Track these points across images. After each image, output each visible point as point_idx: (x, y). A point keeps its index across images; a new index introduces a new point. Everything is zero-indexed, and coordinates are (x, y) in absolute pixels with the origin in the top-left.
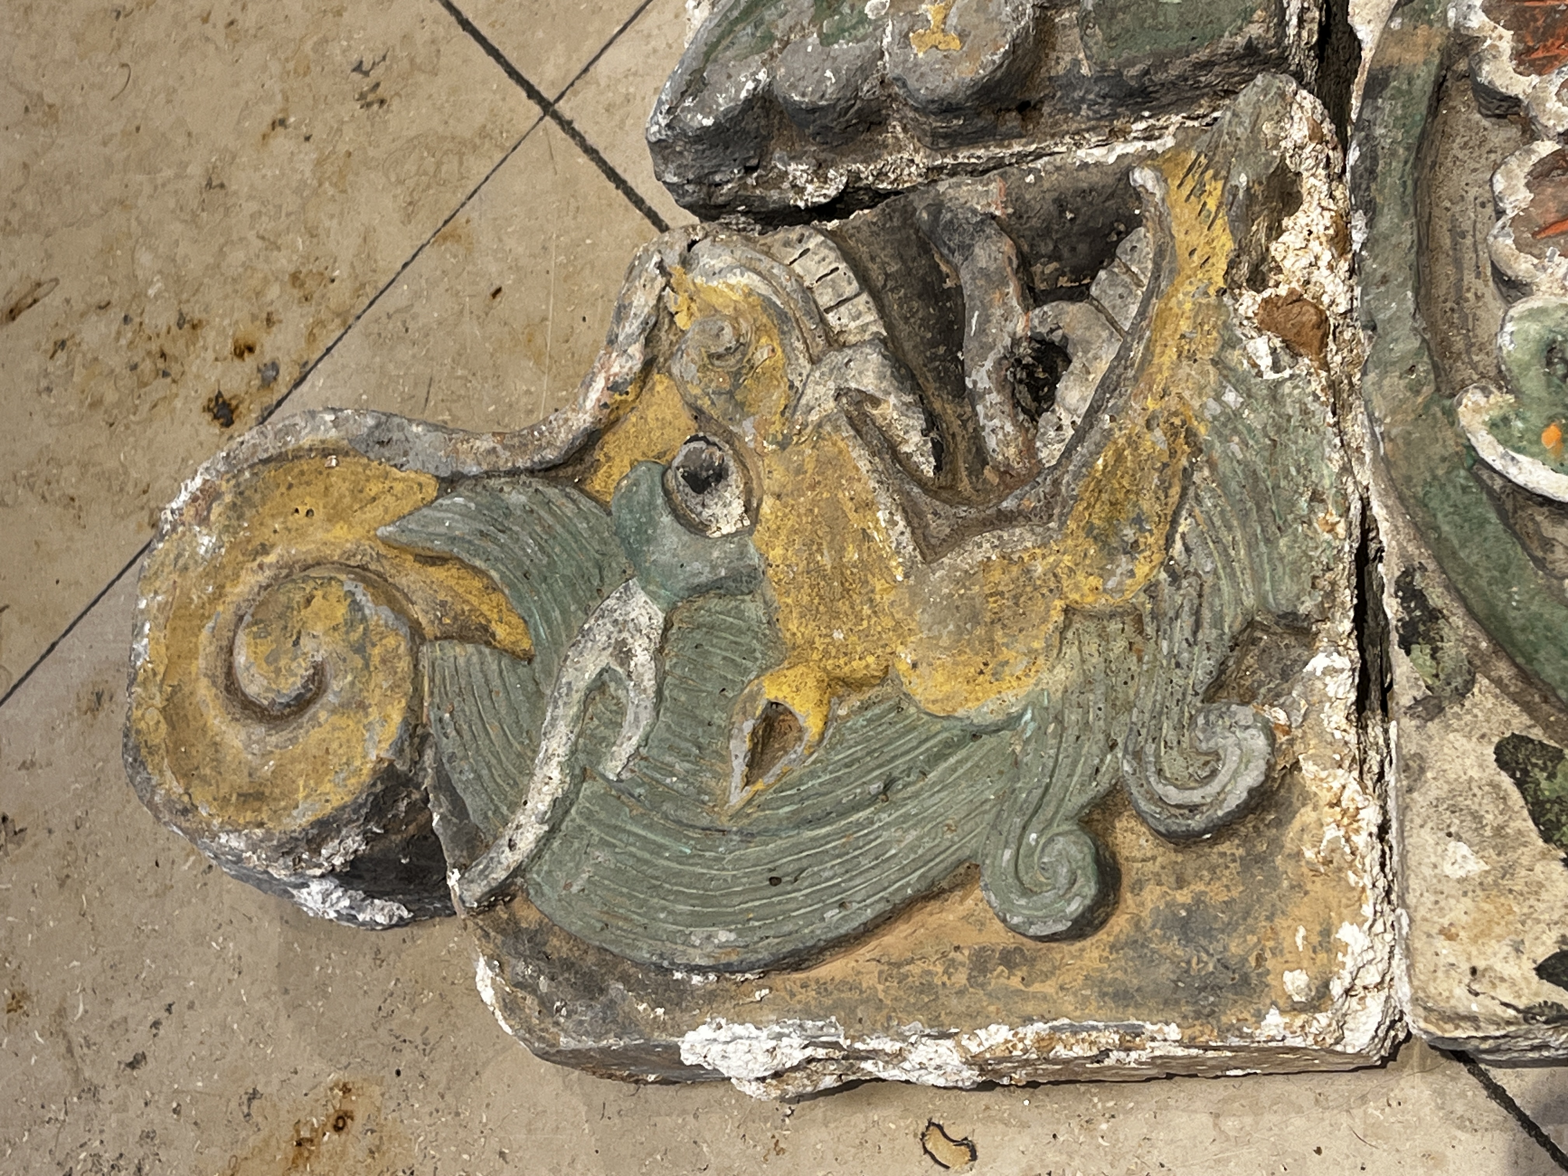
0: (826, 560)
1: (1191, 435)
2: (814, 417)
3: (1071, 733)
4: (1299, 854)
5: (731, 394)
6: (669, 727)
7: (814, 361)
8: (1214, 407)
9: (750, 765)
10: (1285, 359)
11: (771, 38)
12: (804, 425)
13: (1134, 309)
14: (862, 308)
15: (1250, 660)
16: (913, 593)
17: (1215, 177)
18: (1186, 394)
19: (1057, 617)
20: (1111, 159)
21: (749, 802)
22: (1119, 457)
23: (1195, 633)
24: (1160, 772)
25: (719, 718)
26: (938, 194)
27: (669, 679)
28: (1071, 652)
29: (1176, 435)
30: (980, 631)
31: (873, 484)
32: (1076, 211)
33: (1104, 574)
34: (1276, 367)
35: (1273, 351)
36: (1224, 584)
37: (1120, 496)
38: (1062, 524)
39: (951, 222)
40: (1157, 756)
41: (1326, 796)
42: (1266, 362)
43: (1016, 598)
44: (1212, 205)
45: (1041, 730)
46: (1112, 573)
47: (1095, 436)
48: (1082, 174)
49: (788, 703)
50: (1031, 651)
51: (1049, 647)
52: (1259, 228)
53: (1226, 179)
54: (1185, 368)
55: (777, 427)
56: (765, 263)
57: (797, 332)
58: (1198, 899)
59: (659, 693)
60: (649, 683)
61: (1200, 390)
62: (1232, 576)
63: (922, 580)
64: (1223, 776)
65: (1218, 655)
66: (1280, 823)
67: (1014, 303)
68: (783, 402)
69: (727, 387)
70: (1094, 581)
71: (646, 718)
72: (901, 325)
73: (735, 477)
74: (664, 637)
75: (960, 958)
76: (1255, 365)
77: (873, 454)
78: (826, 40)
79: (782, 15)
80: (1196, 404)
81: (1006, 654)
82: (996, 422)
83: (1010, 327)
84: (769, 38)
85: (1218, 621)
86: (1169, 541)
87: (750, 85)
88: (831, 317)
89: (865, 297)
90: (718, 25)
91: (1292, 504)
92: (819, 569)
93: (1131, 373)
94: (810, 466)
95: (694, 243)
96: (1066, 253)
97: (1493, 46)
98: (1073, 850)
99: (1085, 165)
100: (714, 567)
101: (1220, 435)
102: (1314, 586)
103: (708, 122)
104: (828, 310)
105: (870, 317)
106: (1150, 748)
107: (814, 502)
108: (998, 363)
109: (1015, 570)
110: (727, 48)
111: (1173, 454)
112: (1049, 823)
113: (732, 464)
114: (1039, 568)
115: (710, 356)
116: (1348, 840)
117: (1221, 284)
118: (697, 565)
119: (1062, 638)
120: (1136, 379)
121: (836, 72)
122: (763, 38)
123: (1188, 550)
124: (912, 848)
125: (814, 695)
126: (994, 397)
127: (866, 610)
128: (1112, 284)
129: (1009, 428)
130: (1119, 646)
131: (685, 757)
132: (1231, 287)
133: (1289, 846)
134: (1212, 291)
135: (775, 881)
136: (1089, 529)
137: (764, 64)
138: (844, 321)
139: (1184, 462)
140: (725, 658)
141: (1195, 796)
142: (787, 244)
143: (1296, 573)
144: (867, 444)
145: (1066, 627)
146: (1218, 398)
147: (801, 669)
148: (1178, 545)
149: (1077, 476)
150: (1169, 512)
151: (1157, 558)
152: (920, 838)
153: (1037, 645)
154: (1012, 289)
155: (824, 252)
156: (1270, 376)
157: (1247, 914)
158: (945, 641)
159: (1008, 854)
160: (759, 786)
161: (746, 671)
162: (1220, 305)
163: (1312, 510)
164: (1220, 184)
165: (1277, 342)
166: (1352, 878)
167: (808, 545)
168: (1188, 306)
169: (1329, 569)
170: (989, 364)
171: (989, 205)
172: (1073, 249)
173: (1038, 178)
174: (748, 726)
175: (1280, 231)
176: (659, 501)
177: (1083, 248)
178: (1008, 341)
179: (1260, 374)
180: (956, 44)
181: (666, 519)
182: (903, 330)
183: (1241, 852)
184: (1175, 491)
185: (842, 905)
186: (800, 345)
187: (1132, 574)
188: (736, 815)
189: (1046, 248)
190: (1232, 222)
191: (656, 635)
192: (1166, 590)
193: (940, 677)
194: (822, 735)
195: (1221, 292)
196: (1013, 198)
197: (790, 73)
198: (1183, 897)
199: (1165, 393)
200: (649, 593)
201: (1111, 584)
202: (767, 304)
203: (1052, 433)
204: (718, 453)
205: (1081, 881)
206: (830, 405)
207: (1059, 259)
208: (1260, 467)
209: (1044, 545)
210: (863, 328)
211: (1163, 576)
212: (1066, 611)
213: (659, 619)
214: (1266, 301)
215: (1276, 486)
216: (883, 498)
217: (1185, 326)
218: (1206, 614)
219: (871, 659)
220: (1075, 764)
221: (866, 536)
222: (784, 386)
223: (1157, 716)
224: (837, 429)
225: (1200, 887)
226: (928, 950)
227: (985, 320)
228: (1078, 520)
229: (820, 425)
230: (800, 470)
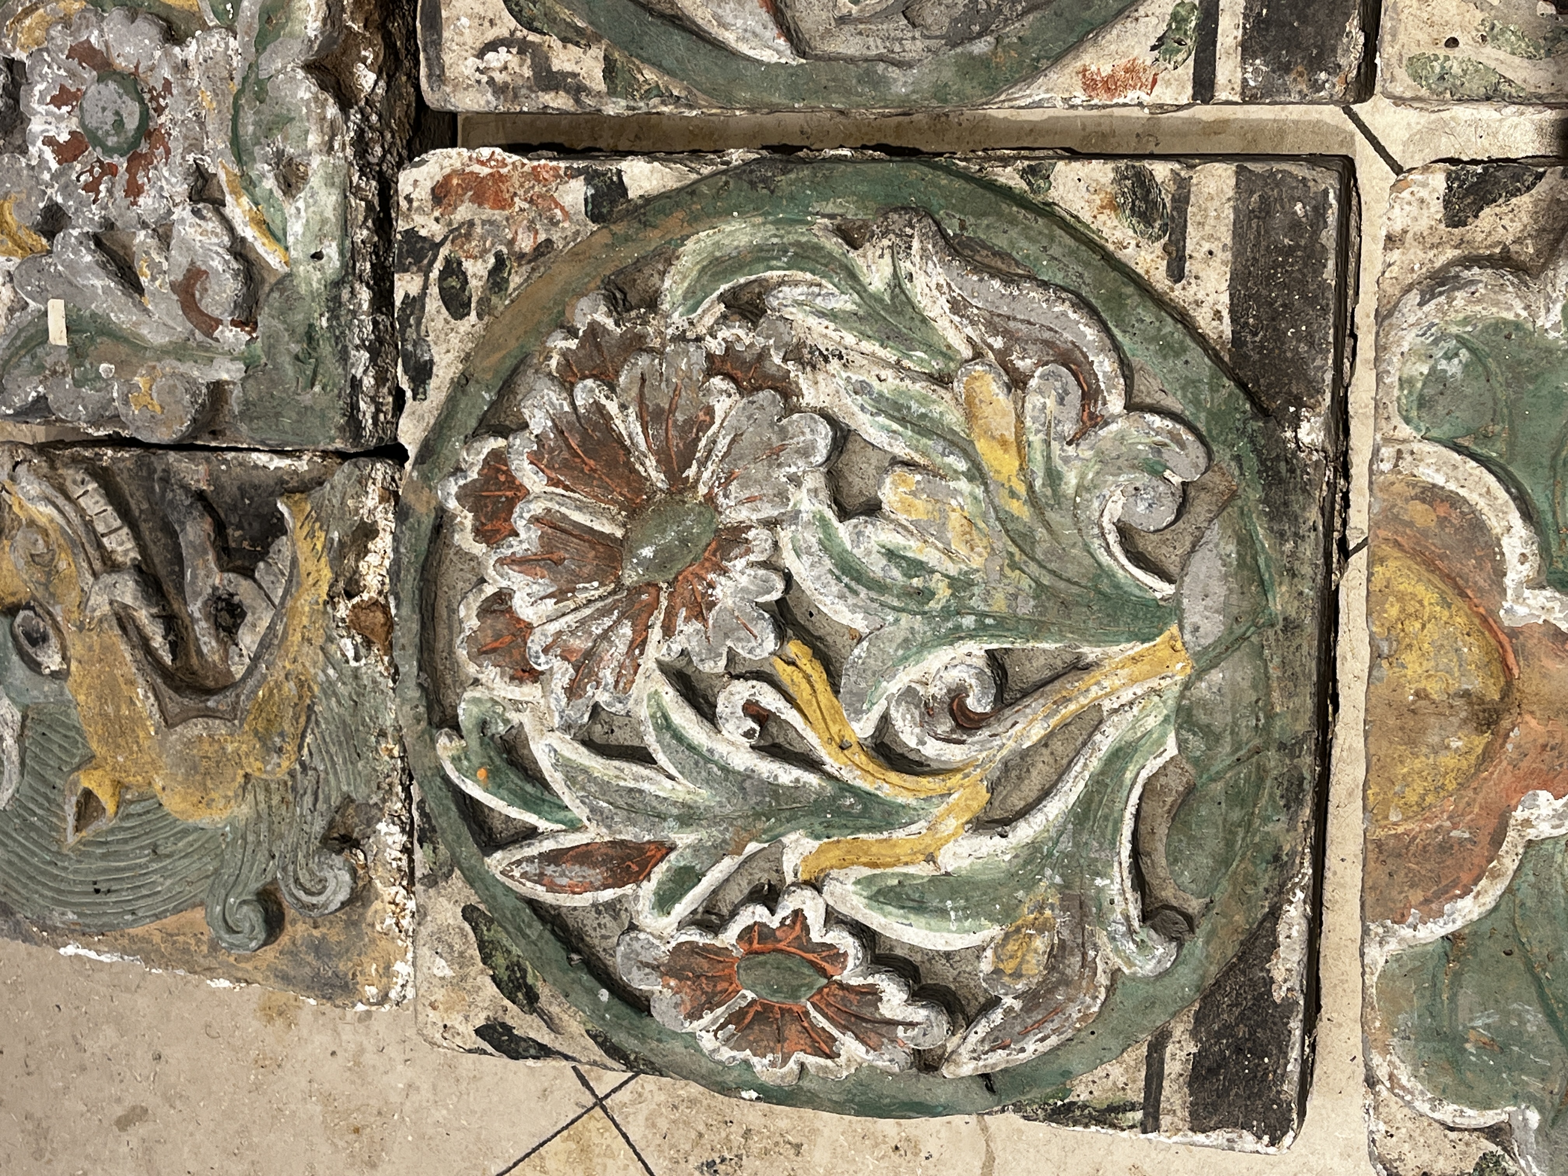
0: (110, 710)
1: (310, 688)
2: (98, 613)
3: (250, 848)
4: (373, 925)
5: (46, 586)
6: (30, 785)
7: (95, 575)
8: (321, 677)
9: (78, 820)
10: (363, 651)
11: (44, 368)
12: (92, 619)
13: (280, 592)
14: (124, 538)
15: (350, 811)
16: (161, 744)
17: (321, 528)
18: (307, 664)
19: (240, 780)
20: (272, 468)
21: (79, 842)
22: (271, 693)
23: (315, 805)
24: (297, 881)
25: (59, 783)
26: (168, 464)
27: (28, 753)
28: (250, 797)
29: (302, 686)
30: (198, 778)
31: (134, 670)
32: (251, 499)
33: (265, 762)
34: (357, 658)
35: (356, 647)
36: (331, 777)
37: (272, 717)
38: (241, 725)
39: (171, 502)
40: (295, 871)
41: (388, 898)
42: (350, 654)
43: (218, 763)
44: (319, 547)
45: (234, 840)
46: (269, 763)
47: (257, 676)
48: (254, 472)
49: (95, 792)
50: (226, 797)
51: (236, 796)
52: (349, 561)
53: (327, 532)
54: (306, 648)
55: (76, 615)
56: (61, 501)
57: (82, 555)
58: (324, 937)
59: (23, 763)
60: (15, 757)
61: (315, 664)
62: (336, 773)
63: (165, 738)
64: (328, 892)
65: (328, 818)
66: (364, 906)
67: (213, 565)
68: (78, 599)
69: (43, 580)
70: (259, 764)
71: (16, 778)
72: (151, 545)
73: (54, 641)
74: (23, 726)
75: (205, 938)
76: (344, 655)
77: (133, 647)
78: (78, 384)
79: (48, 354)
80: (312, 671)
81: (213, 795)
82: (206, 639)
83: (210, 582)
84: (41, 367)
85: (327, 799)
86: (300, 747)
87: (34, 394)
88: (105, 540)
89: (126, 530)
90: (8, 348)
91: (366, 740)
92: (107, 716)
93: (276, 642)
94: (97, 647)
95: (17, 463)
96: (246, 526)
97: (461, 523)
98: (252, 915)
99: (256, 466)
100: (46, 696)
101: (325, 693)
102: (379, 788)
103: (10, 412)
104: (103, 535)
105: (130, 545)
106: (291, 868)
107: (101, 672)
108: (205, 604)
109: (216, 746)
110: (15, 368)
111: (300, 697)
112: (240, 894)
113: (51, 632)
114: (230, 748)
115: (32, 555)
116: (397, 924)
117: (326, 597)
118: (35, 693)
119: (244, 789)
120: (279, 646)
121: (85, 407)
122: (38, 367)
123: (311, 754)
124: (169, 890)
125: (110, 791)
126: (203, 624)
127: (135, 748)
128: (267, 573)
129: (214, 643)
130: (276, 800)
131: (41, 806)
132: (331, 600)
133: (369, 920)
134: (321, 601)
135: (97, 891)
136: (256, 733)
137: (41, 382)
138: (114, 545)
139: (308, 701)
140: (60, 746)
141: (314, 900)
142: (74, 482)
143: (368, 782)
144: (130, 639)
145: (246, 783)
146: (324, 671)
147: (100, 772)
148: (305, 751)
149: (248, 698)
150: (299, 731)
151: (293, 758)
152: (173, 884)
153: (230, 794)
154: (211, 557)
155: (97, 498)
156: (353, 664)
157: (347, 951)
158: (180, 778)
159: (218, 908)
160: (84, 834)
161: (73, 756)
162: (325, 612)
163: (378, 742)
164: (323, 534)
165: (359, 639)
166: (400, 943)
167: (99, 698)
168: (307, 609)
169: (388, 776)
170: (199, 604)
171: (198, 481)
172: (250, 524)
173: (229, 467)
174: (74, 800)
175: (367, 552)
176: (10, 645)
177: (256, 525)
178: (210, 591)
179: (347, 662)
180: (158, 408)
181: (15, 658)
182: (153, 549)
183: (344, 917)
184: (303, 720)
185: (133, 913)
186: (85, 565)
187: (279, 765)
188: (73, 849)
189: (234, 519)
190: (331, 561)
191: (17, 727)
192: (299, 776)
193: (177, 799)
194: (116, 813)
195: (326, 603)
196: (213, 478)
197: (57, 401)
198: (316, 933)
199: (295, 661)
200: (11, 698)
201: (269, 768)
202: (64, 532)
203: (237, 659)
204: (42, 624)
205: (257, 930)
206: (107, 608)
207: (242, 528)
208: (348, 720)
209: (231, 735)
210: (126, 553)
211: (298, 767)
212: (247, 776)
213: (18, 716)
214: (354, 606)
215: (357, 730)
216: (140, 680)
217: (305, 621)
218: (321, 796)
219: (139, 778)
220: (252, 865)
221: (132, 702)
222: (78, 590)
223: (295, 850)
224: (111, 627)
225: (325, 931)
226: (187, 930)
227: (194, 576)
228: (250, 725)
229: (101, 621)
230: (91, 648)
